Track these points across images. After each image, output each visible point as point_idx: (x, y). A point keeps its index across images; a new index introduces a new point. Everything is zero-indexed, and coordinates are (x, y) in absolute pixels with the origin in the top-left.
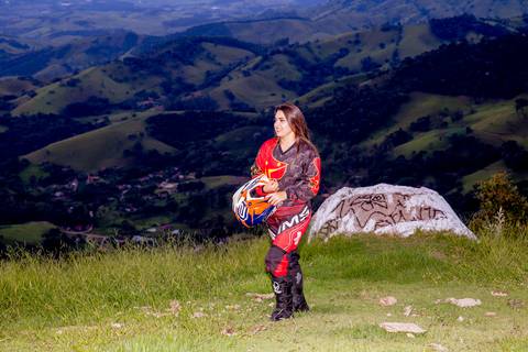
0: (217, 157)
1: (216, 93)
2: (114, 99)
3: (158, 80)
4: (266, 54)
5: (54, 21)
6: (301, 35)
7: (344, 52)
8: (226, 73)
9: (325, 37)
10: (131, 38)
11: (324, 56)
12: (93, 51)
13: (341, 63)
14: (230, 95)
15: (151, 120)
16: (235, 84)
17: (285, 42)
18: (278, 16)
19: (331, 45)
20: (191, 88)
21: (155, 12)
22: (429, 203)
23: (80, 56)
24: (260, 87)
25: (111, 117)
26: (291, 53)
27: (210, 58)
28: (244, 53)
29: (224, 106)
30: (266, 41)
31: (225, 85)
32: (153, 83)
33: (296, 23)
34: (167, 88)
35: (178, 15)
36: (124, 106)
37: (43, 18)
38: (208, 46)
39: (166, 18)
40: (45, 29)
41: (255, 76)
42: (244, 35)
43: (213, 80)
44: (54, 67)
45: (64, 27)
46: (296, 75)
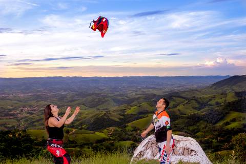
0: (176, 127)
1: (175, 109)
2: (149, 110)
4: (189, 100)
5: (136, 91)
6: (198, 95)
7: (211, 100)
8: (178, 105)
9: (205, 96)
11: (205, 101)
12: (145, 99)
13: (210, 103)
14: (179, 110)
16: (181, 107)
17: (194, 97)
18: (192, 90)
19: (207, 98)
21: (161, 89)
22: (189, 146)
23: (142, 100)
24: (187, 108)
25: (149, 115)
26: (196, 100)
27: (174, 101)
28: (184, 100)
29: (178, 113)
30: (189, 97)
31: (179, 108)
33: (197, 92)
35: (167, 90)
37: (134, 91)
38: (174, 98)
39: (164, 91)
40: (134, 93)
41: (186, 106)
42: (183, 95)
43: (175, 106)
44: (135, 102)
45: (138, 93)
46: (197, 106)
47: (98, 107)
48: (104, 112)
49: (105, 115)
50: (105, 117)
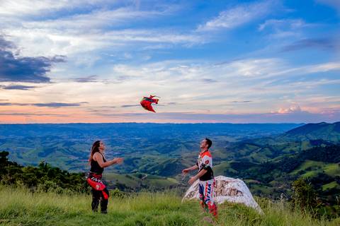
0: (248, 174)
1: (249, 157)
3: (233, 153)
4: (263, 148)
6: (272, 143)
7: (284, 148)
8: (251, 152)
9: (279, 144)
10: (227, 142)
11: (279, 149)
13: (284, 151)
14: (252, 158)
15: (231, 164)
16: (254, 155)
17: (268, 145)
18: (266, 138)
19: (280, 146)
20: (242, 156)
24: (261, 156)
26: (270, 148)
27: (247, 148)
28: (256, 147)
29: (251, 161)
30: (263, 144)
31: (251, 155)
32: (232, 154)
33: (271, 140)
34: (236, 156)
36: (224, 160)
38: (247, 145)
41: (259, 154)
42: (257, 142)
43: (248, 154)
46: (271, 154)
47: (171, 153)
48: (176, 159)
49: (177, 161)
50: (177, 163)
